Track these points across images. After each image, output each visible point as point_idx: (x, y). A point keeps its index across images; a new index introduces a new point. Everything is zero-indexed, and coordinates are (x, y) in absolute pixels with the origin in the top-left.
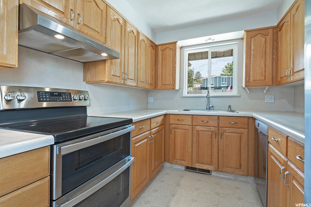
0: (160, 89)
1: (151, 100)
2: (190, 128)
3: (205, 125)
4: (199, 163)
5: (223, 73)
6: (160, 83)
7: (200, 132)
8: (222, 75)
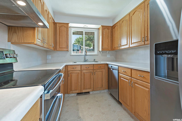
0: (58, 51)
1: (49, 57)
2: (79, 72)
3: (87, 69)
4: (85, 89)
5: (75, 43)
6: (58, 47)
7: (85, 73)
8: (74, 43)
